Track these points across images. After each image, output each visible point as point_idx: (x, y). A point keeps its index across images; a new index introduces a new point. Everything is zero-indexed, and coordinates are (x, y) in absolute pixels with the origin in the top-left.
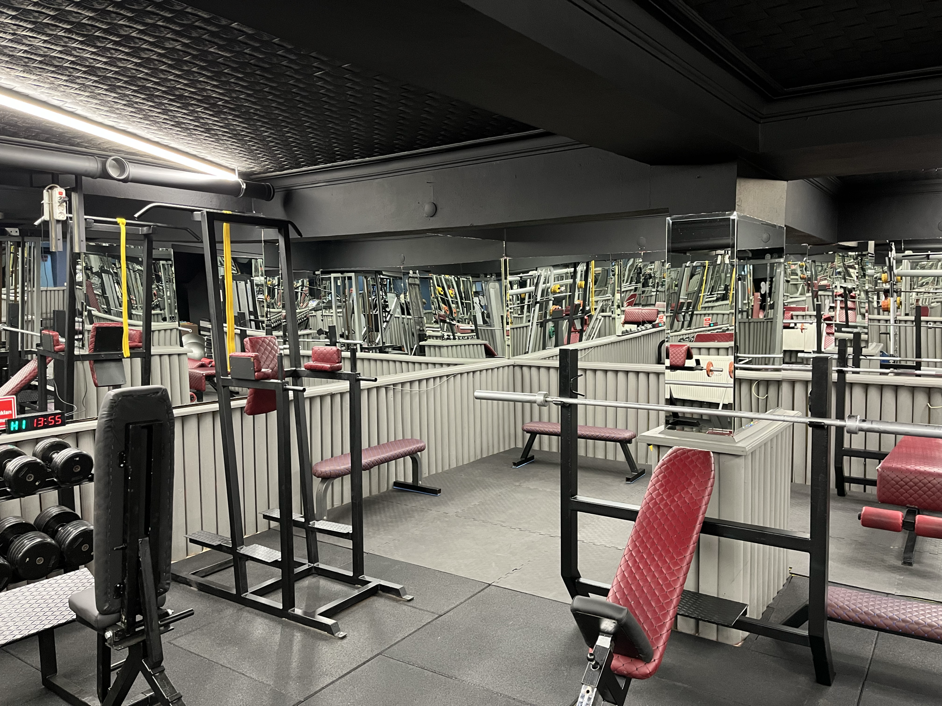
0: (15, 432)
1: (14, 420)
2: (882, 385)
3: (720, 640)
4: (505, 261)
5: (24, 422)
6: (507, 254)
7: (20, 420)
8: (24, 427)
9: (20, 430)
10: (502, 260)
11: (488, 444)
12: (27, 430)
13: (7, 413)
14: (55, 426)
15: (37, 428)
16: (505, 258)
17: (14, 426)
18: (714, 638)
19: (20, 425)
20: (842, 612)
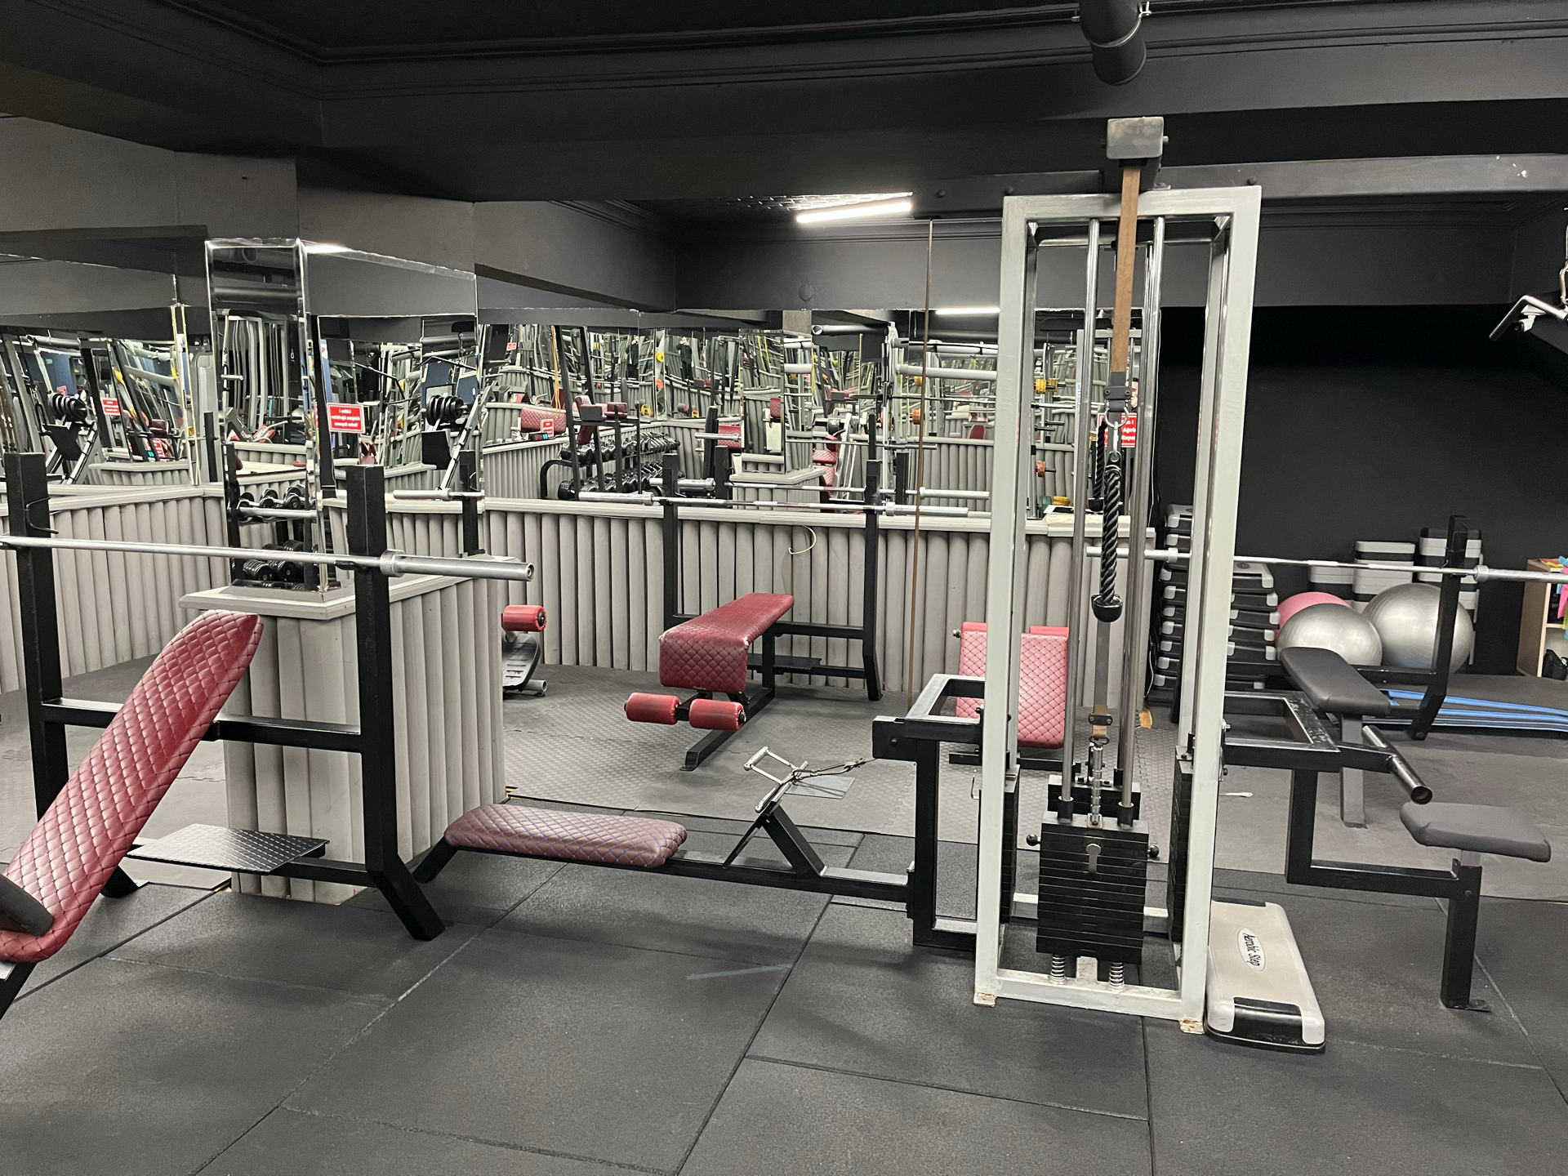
2: (736, 523)
3: (318, 900)
4: (178, 310)
6: (182, 298)
10: (173, 308)
11: (147, 635)
16: (179, 304)
18: (310, 898)
20: (477, 837)
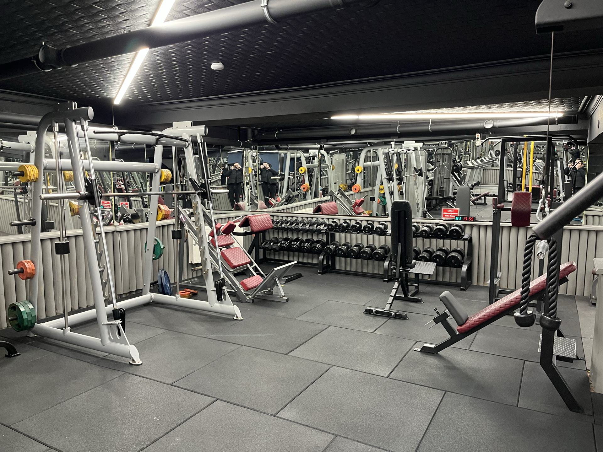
0: (457, 221)
1: (457, 217)
5: (460, 218)
7: (459, 217)
8: (460, 219)
9: (459, 220)
12: (461, 220)
13: (456, 214)
14: (471, 221)
15: (465, 221)
17: (457, 218)
19: (459, 219)
